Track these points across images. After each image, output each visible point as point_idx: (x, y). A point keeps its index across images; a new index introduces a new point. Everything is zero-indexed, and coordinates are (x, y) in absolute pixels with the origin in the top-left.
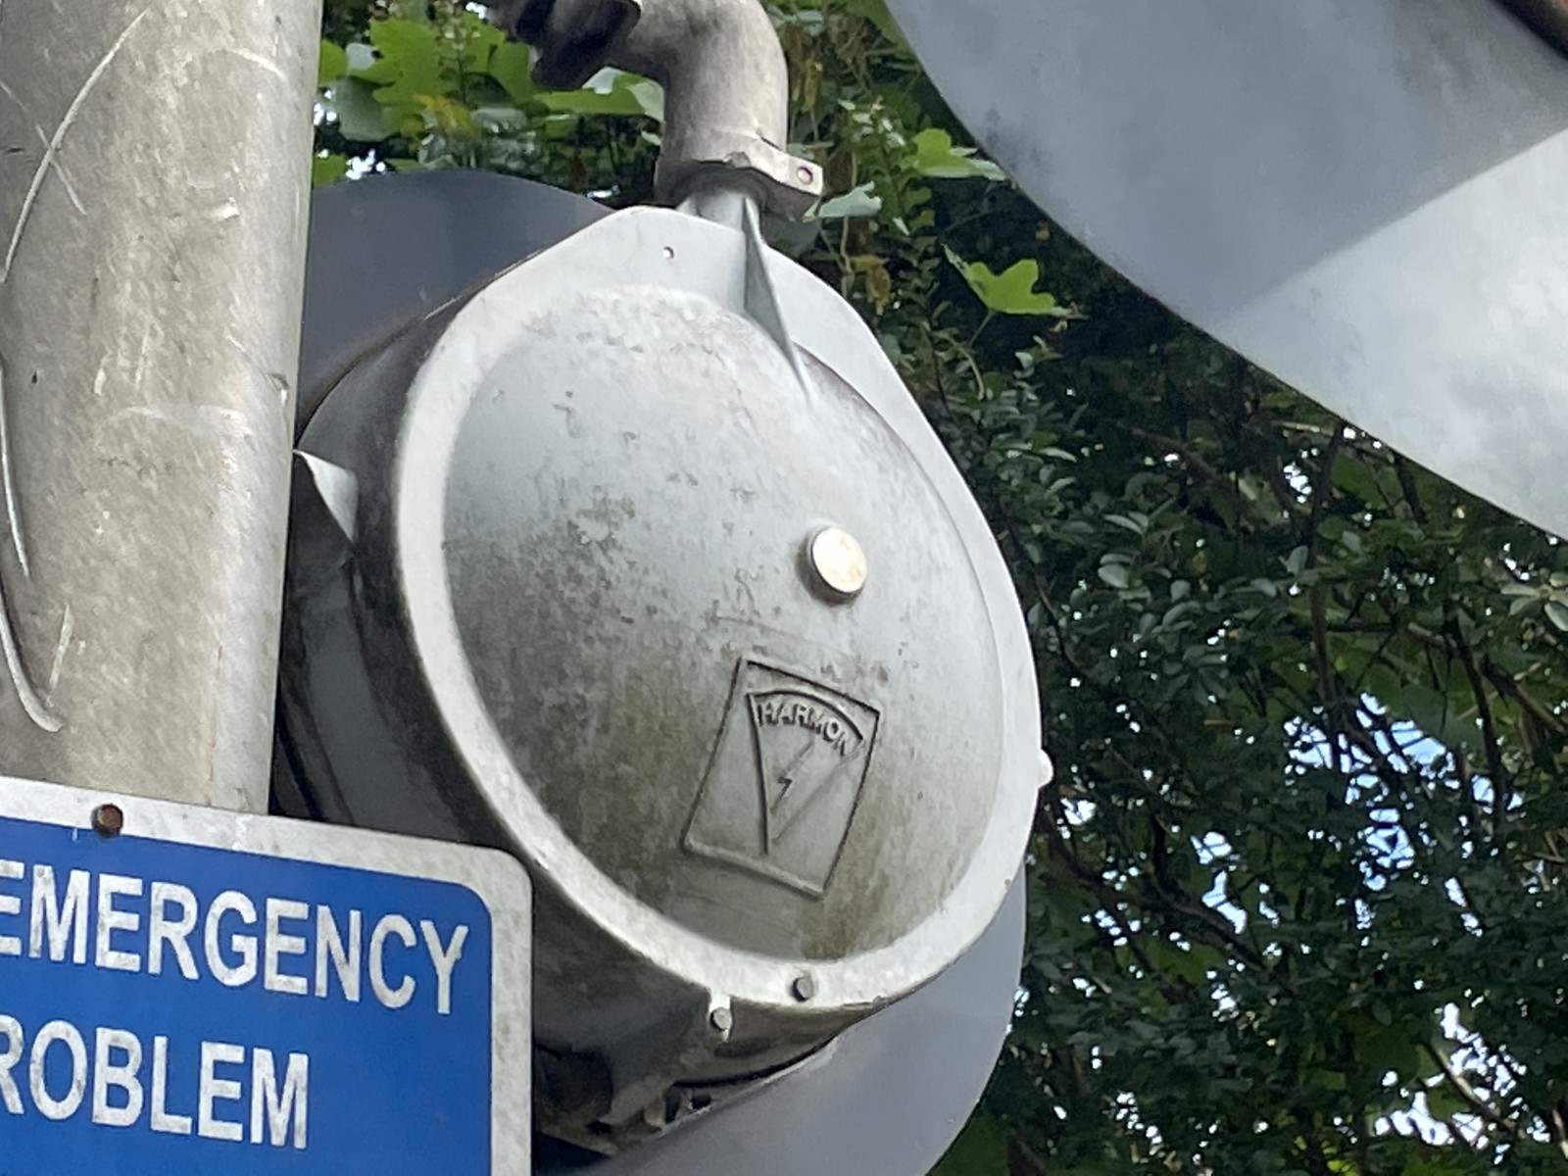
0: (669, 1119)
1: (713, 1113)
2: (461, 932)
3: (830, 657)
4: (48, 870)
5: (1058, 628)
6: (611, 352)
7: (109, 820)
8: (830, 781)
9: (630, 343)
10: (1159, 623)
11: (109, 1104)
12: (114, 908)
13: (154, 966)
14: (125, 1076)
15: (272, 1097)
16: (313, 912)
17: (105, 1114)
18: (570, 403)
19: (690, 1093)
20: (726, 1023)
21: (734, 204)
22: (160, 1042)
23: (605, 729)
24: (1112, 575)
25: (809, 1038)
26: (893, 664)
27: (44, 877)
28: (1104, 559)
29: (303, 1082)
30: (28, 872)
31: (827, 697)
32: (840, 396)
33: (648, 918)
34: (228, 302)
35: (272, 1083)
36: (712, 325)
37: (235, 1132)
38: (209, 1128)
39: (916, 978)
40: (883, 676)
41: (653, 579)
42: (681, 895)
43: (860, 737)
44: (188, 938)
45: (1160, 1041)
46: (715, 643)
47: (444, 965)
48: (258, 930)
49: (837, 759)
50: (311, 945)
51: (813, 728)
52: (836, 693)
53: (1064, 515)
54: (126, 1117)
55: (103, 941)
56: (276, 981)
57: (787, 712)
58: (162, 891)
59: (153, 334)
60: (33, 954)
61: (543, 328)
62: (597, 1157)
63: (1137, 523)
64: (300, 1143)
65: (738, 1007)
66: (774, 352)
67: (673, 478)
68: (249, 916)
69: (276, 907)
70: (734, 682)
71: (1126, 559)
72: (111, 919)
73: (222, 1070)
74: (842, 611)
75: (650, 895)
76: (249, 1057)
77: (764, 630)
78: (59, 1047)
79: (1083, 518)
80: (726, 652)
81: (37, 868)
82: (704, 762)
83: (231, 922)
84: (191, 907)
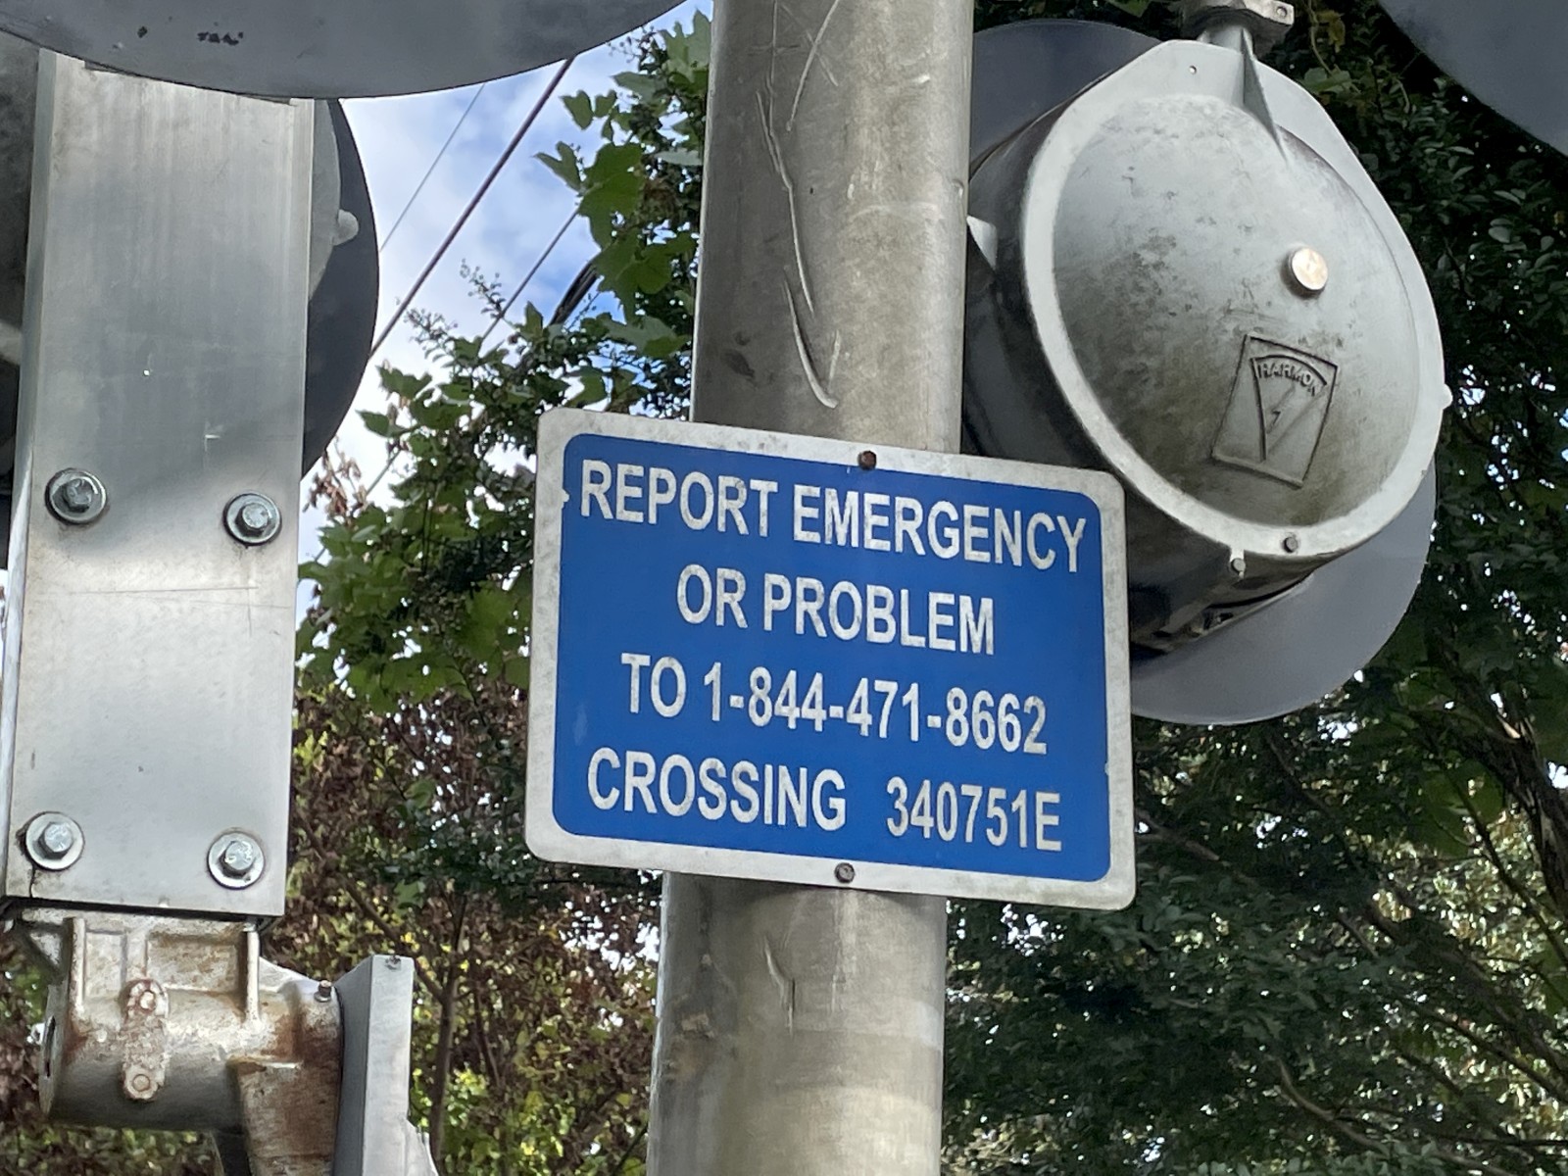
0: (1207, 627)
1: (1235, 623)
2: (1081, 522)
3: (1305, 332)
4: (834, 492)
5: (1459, 272)
6: (1157, 139)
7: (868, 460)
8: (1305, 412)
9: (1169, 132)
10: (1532, 266)
11: (876, 630)
12: (874, 513)
13: (899, 547)
14: (885, 614)
15: (972, 625)
16: (992, 512)
17: (875, 637)
18: (1132, 174)
19: (1220, 611)
20: (1241, 567)
21: (1236, 35)
22: (904, 593)
23: (1160, 384)
24: (1499, 233)
25: (1294, 575)
26: (1345, 333)
27: (831, 495)
28: (1492, 223)
29: (990, 614)
30: (823, 492)
31: (1302, 358)
32: (1308, 160)
33: (1189, 503)
34: (927, 135)
35: (971, 616)
36: (1224, 117)
37: (951, 645)
38: (936, 643)
39: (1364, 535)
40: (1340, 343)
41: (1189, 288)
42: (1212, 488)
43: (1325, 383)
44: (918, 530)
45: (1534, 557)
46: (1230, 326)
47: (1072, 542)
48: (959, 525)
49: (1310, 398)
50: (992, 533)
51: (1294, 378)
52: (1309, 355)
53: (1466, 192)
54: (886, 637)
55: (868, 533)
56: (972, 555)
57: (1277, 369)
58: (902, 502)
59: (882, 158)
60: (828, 542)
61: (1113, 126)
62: (1160, 653)
63: (1515, 196)
64: (990, 651)
65: (1249, 557)
66: (1263, 132)
67: (1200, 220)
68: (954, 516)
69: (970, 510)
70: (1242, 351)
71: (1508, 222)
72: (872, 520)
73: (942, 609)
74: (1312, 302)
75: (1191, 487)
76: (957, 600)
77: (1262, 317)
78: (845, 597)
79: (1479, 193)
80: (1237, 332)
81: (827, 490)
82: (1224, 403)
83: (943, 520)
84: (919, 511)
